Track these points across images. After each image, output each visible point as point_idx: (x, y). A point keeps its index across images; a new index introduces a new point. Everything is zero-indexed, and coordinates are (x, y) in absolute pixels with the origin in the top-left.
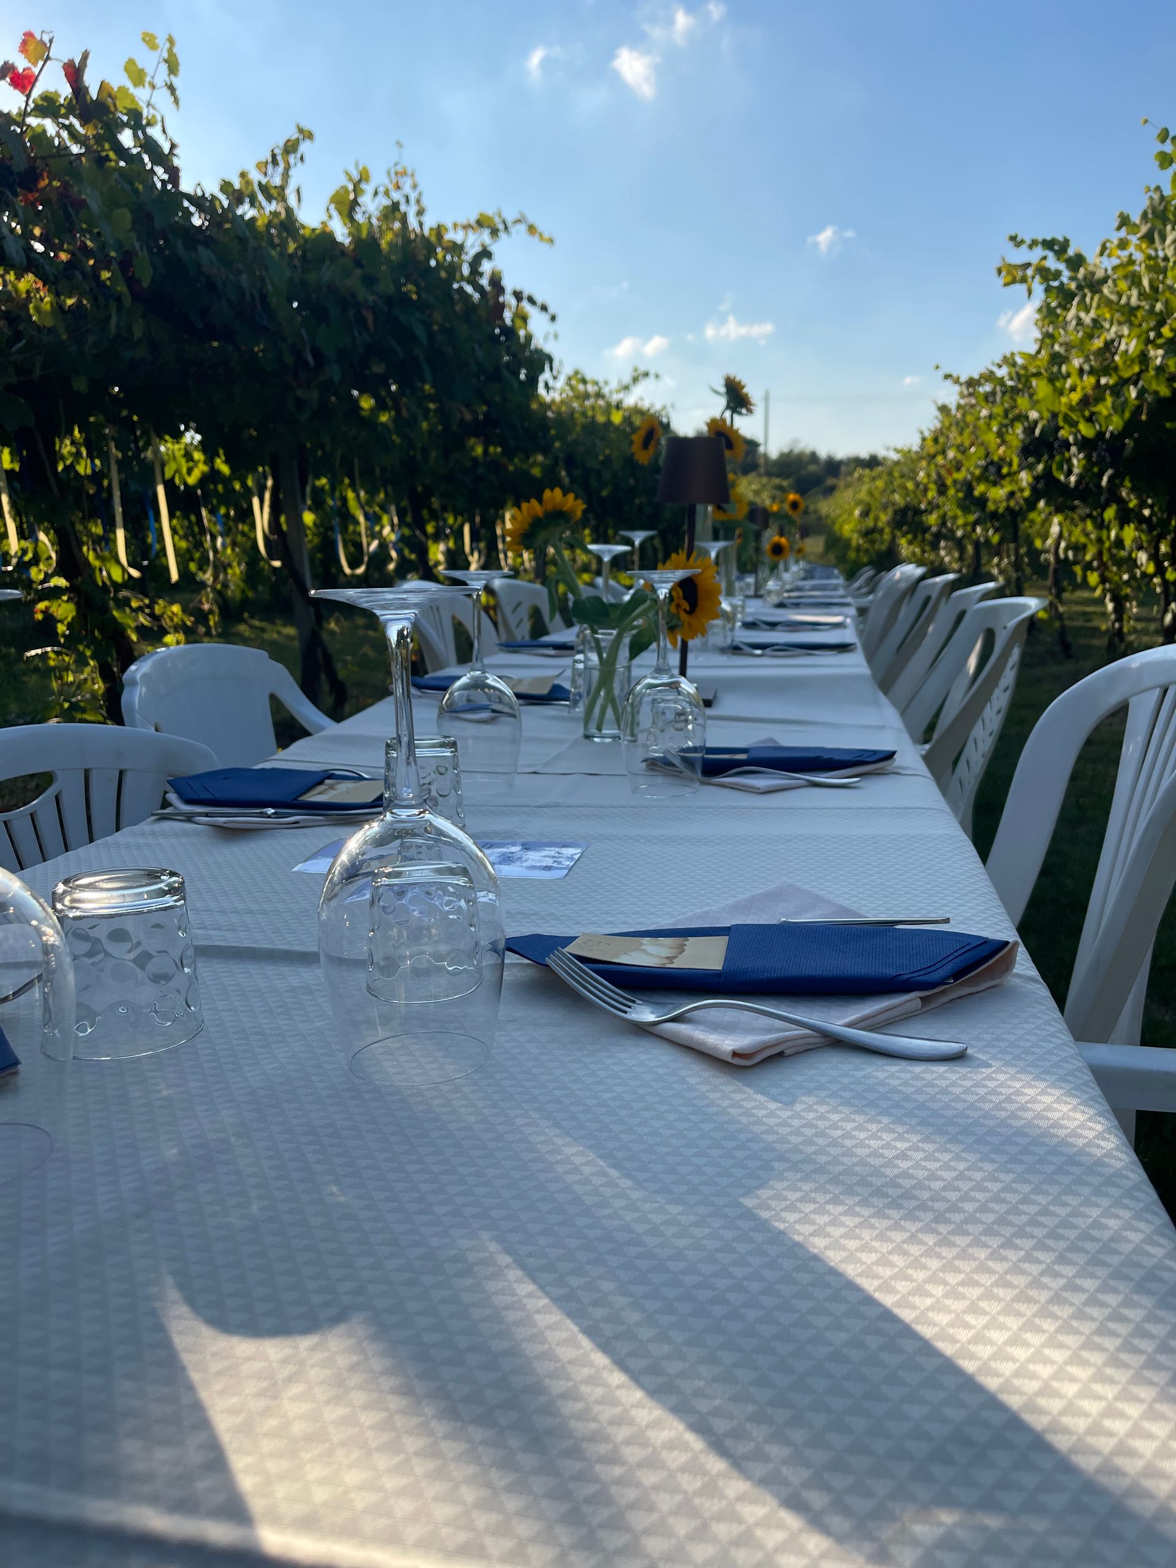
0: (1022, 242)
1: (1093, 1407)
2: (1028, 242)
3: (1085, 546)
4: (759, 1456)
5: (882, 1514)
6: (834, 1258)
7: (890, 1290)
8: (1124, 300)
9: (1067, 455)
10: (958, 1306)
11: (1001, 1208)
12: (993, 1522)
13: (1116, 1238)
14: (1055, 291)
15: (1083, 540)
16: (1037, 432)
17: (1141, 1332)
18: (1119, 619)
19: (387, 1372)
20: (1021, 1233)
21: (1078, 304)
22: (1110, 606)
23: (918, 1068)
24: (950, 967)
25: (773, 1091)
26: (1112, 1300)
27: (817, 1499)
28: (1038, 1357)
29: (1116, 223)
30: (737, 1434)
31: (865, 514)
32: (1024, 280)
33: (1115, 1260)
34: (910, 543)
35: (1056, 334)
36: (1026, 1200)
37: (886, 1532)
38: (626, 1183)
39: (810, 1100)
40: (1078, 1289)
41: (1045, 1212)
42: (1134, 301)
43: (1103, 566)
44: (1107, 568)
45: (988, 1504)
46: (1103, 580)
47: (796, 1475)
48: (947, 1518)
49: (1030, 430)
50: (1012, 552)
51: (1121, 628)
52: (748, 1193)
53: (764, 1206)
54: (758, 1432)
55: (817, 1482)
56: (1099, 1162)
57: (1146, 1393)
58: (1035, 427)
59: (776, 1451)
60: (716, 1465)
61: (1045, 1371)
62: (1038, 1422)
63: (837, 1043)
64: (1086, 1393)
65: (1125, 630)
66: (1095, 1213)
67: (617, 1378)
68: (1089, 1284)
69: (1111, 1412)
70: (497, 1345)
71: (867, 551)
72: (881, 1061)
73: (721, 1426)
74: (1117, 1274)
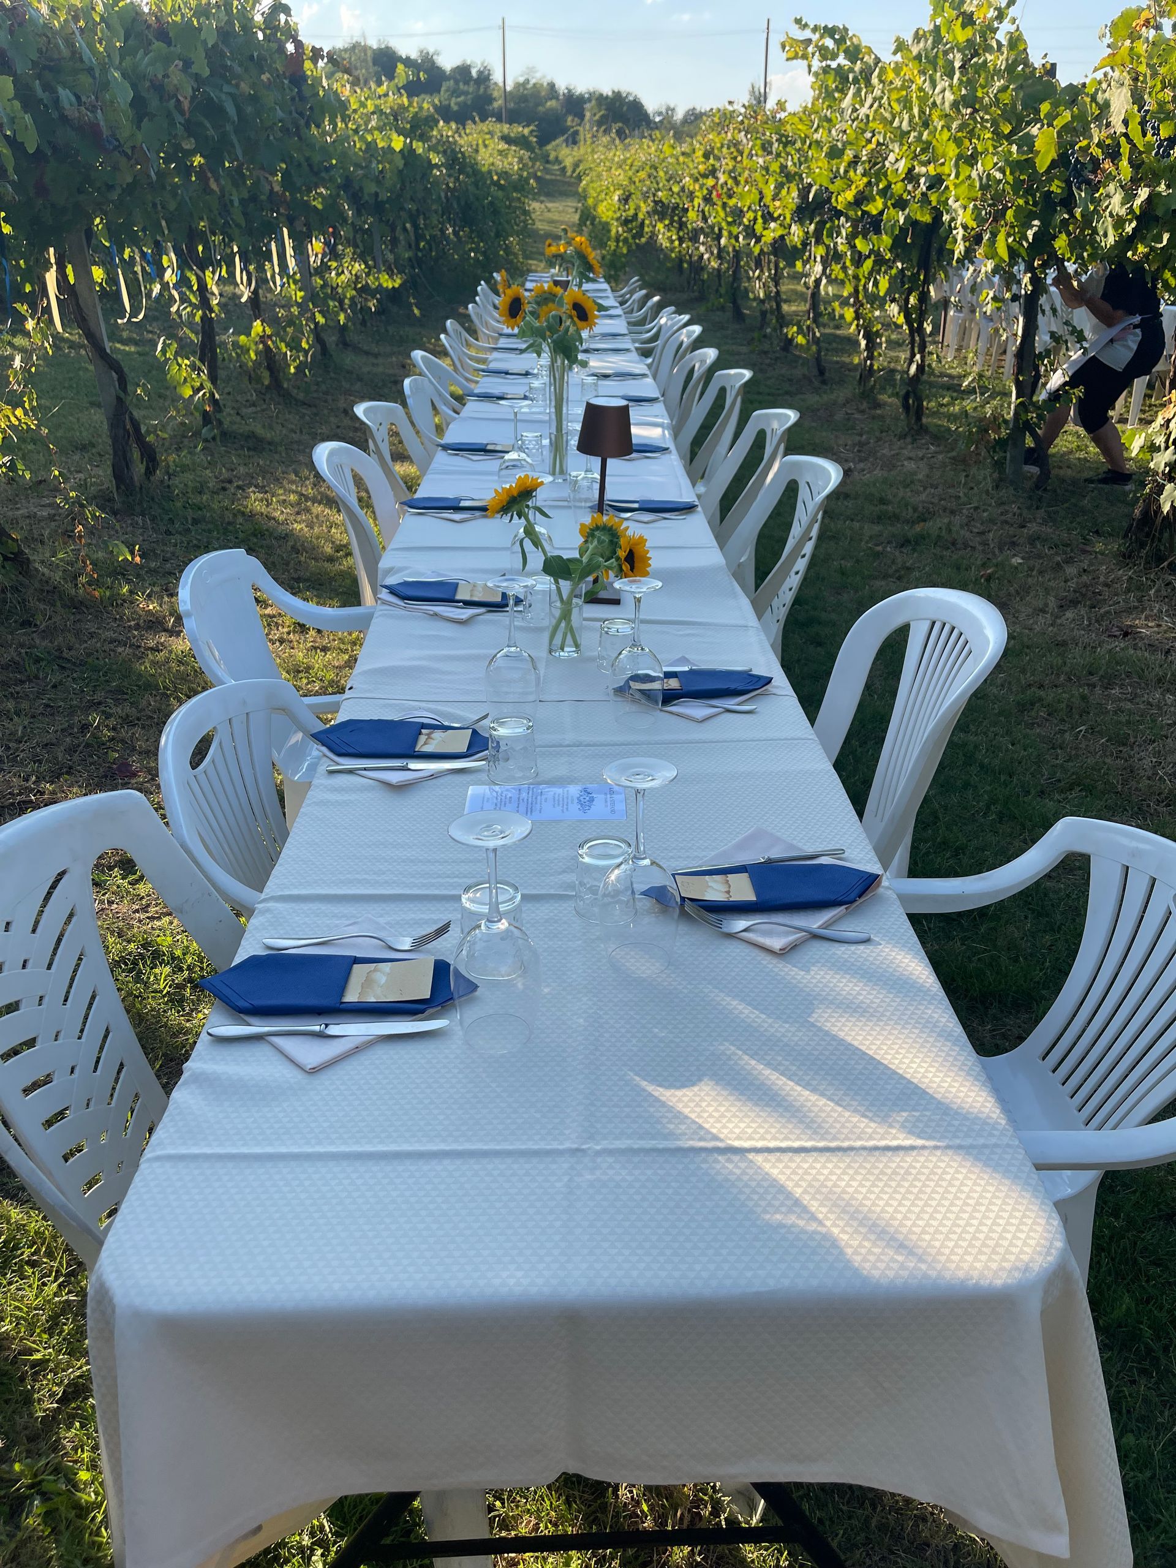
0: (806, 25)
1: (937, 1080)
2: (812, 26)
3: (842, 282)
4: (849, 1105)
5: (887, 1116)
6: (849, 1039)
7: (871, 1049)
8: (896, 124)
9: (836, 222)
10: (893, 1052)
11: (898, 1013)
12: (917, 1114)
13: (938, 1021)
14: (833, 72)
15: (841, 276)
16: (811, 196)
17: (948, 1055)
18: (871, 357)
19: (731, 1094)
20: (907, 1023)
21: (854, 95)
22: (863, 343)
23: (853, 948)
24: (857, 892)
25: (800, 965)
26: (939, 1044)
27: (870, 1114)
28: (920, 1066)
29: (893, 48)
30: (841, 1099)
31: (625, 199)
32: (804, 57)
33: (938, 1030)
34: (668, 227)
35: (834, 118)
36: (906, 1009)
37: (890, 1120)
38: (764, 1016)
39: (815, 969)
40: (928, 1042)
41: (913, 1013)
42: (905, 126)
43: (858, 305)
44: (862, 305)
45: (914, 1110)
46: (858, 316)
47: (862, 1109)
48: (905, 1114)
49: (804, 192)
50: (772, 266)
51: (872, 365)
52: (809, 1016)
53: (817, 1021)
54: (847, 1099)
55: (868, 1110)
56: (929, 990)
57: (952, 1074)
58: (809, 192)
59: (855, 1103)
60: (840, 1109)
61: (922, 1070)
62: (923, 1086)
63: (815, 936)
64: (935, 1076)
65: (875, 367)
66: (930, 1012)
67: (799, 1088)
68: (931, 1040)
69: (943, 1081)
70: (757, 1082)
71: (626, 240)
72: (837, 945)
73: (836, 1098)
74: (939, 1035)
